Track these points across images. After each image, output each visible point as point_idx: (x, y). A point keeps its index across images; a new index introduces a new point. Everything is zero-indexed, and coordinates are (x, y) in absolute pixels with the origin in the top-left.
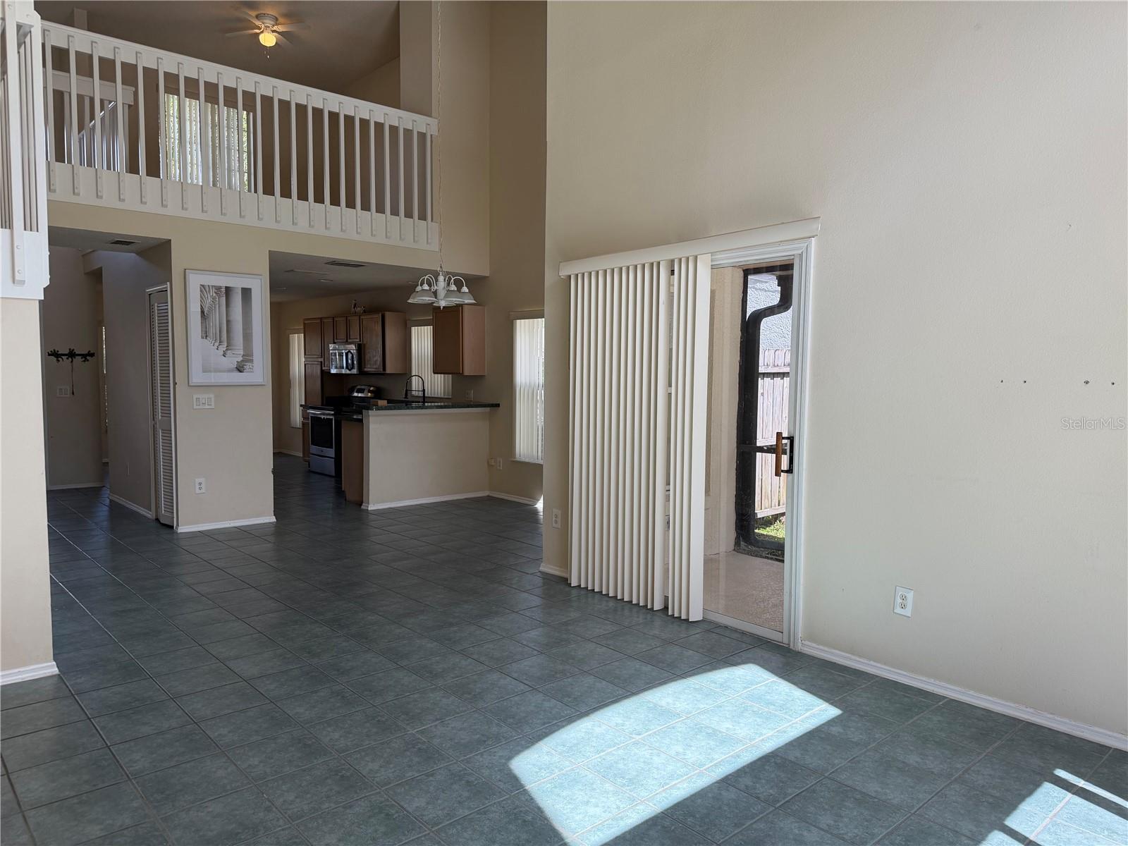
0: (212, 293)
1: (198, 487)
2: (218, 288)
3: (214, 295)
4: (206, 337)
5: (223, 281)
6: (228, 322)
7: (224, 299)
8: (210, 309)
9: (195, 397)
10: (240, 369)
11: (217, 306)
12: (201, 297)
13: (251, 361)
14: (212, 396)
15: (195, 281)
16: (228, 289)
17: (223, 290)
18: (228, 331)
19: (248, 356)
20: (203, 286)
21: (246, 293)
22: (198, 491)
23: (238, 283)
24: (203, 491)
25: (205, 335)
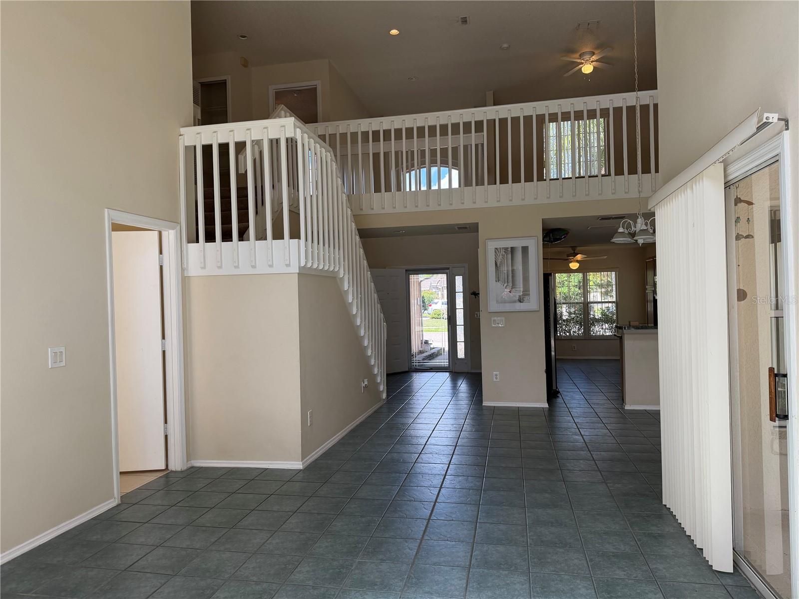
0: (502, 252)
1: (495, 377)
2: (506, 249)
3: (504, 253)
4: (499, 280)
5: (509, 244)
6: (513, 271)
7: (510, 256)
8: (501, 262)
9: (493, 319)
10: (520, 301)
11: (506, 261)
12: (495, 256)
13: (529, 295)
14: (503, 318)
15: (492, 246)
16: (512, 249)
17: (510, 249)
18: (513, 277)
19: (526, 292)
20: (496, 248)
21: (525, 250)
22: (495, 380)
23: (518, 244)
24: (498, 380)
25: (498, 280)
